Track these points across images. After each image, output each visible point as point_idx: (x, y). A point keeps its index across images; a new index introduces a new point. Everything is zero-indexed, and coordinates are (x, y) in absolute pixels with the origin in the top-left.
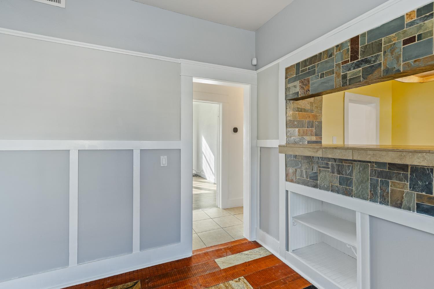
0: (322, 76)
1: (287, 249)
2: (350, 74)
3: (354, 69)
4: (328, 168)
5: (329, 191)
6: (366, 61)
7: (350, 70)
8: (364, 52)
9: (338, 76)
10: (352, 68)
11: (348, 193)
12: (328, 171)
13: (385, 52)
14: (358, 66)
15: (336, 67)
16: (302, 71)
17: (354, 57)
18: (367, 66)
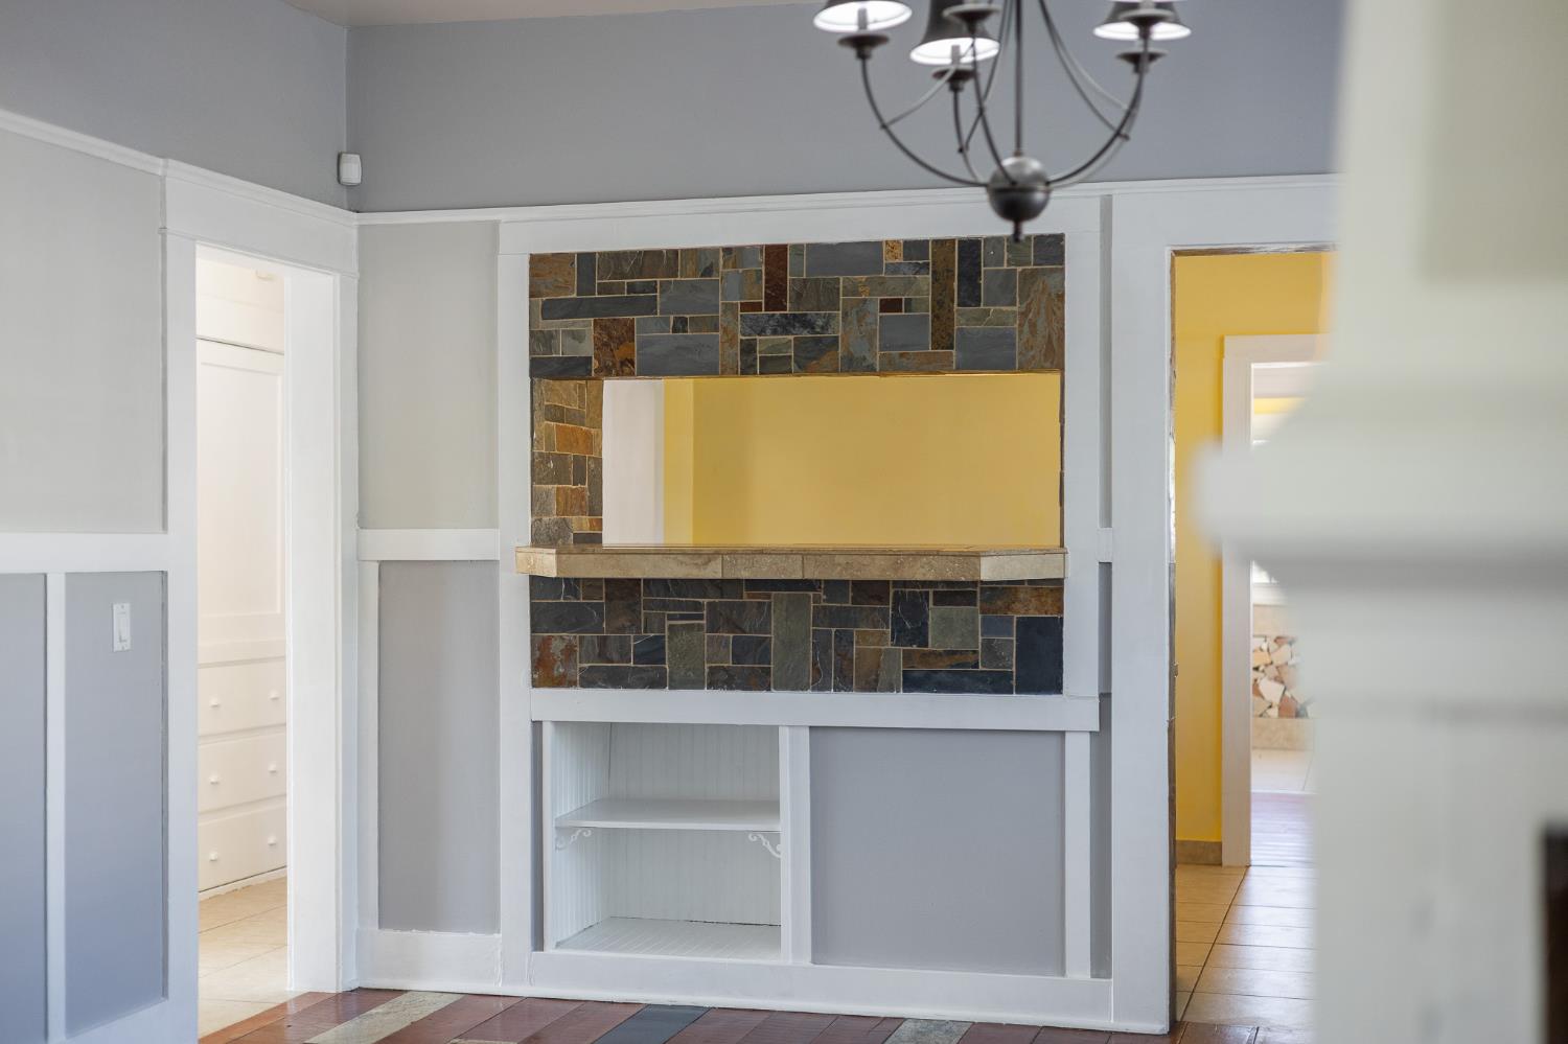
0: (681, 325)
1: (538, 942)
2: (765, 342)
3: (775, 332)
4: (700, 617)
5: (703, 688)
6: (808, 324)
7: (762, 332)
8: (799, 295)
9: (731, 341)
10: (768, 331)
11: (758, 681)
12: (700, 627)
13: (845, 314)
14: (785, 326)
15: (724, 312)
16: (604, 289)
17: (775, 299)
18: (806, 334)
